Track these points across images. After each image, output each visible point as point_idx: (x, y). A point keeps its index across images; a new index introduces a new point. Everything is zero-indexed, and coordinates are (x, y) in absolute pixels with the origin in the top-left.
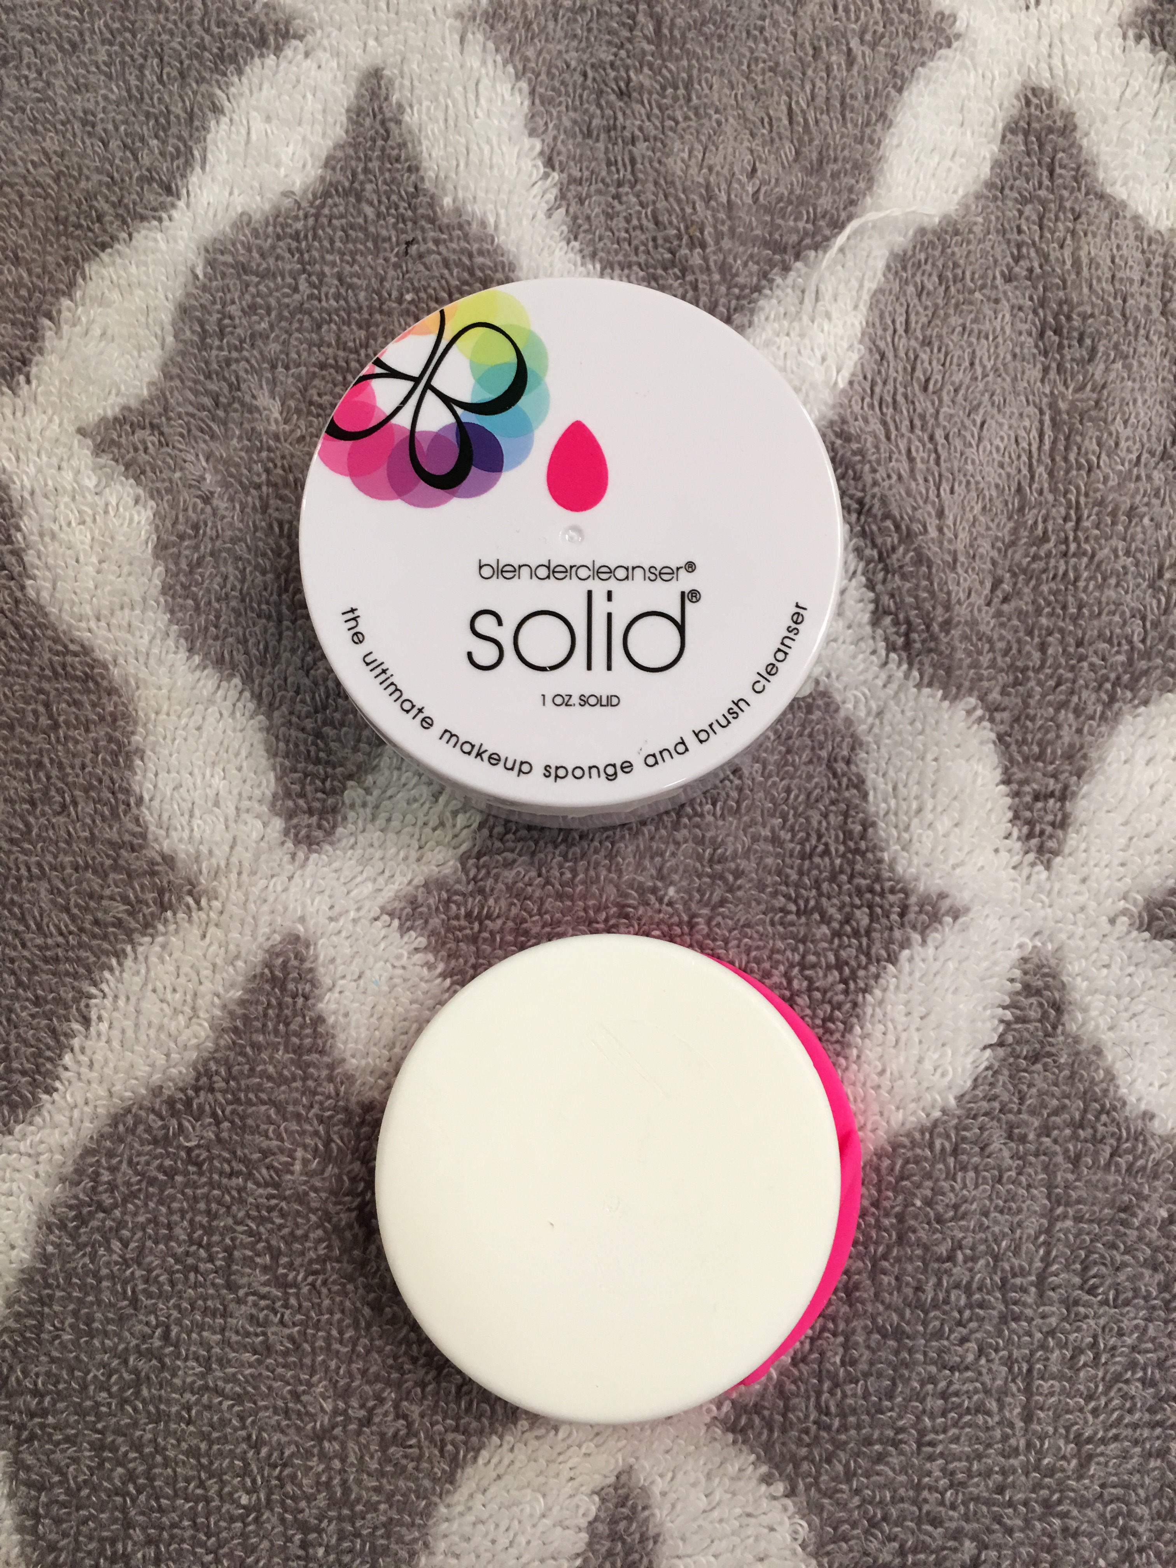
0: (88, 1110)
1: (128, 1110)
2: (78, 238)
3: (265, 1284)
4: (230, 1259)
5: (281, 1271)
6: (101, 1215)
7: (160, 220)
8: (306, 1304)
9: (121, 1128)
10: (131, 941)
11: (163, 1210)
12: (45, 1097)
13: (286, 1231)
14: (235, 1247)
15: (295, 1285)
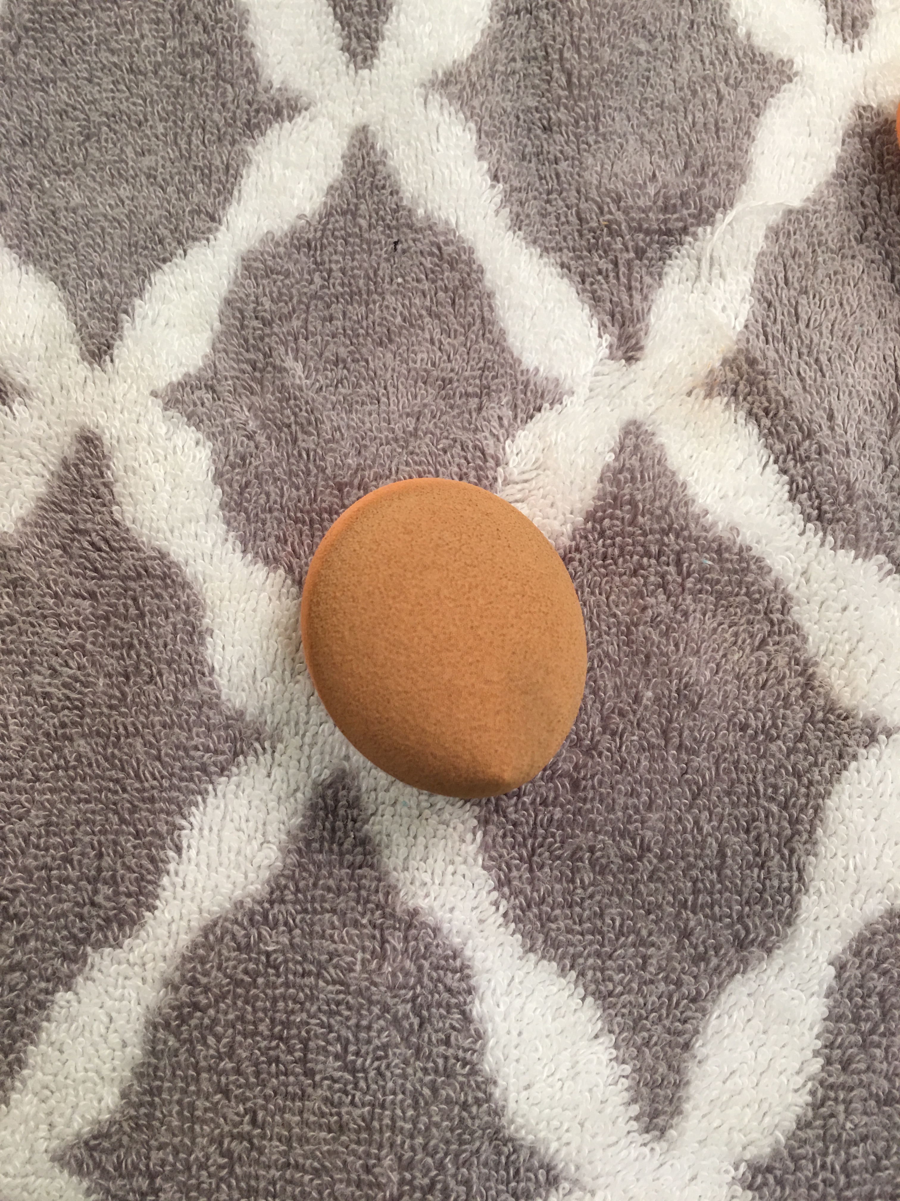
0: (184, 923)
1: (215, 924)
2: (146, 256)
3: (339, 1069)
4: (305, 1049)
5: (351, 1058)
6: (198, 1014)
7: (208, 240)
8: (374, 1087)
9: (211, 938)
10: (212, 782)
11: (249, 1008)
12: (148, 914)
13: (352, 1022)
14: (309, 1039)
15: (364, 1070)
